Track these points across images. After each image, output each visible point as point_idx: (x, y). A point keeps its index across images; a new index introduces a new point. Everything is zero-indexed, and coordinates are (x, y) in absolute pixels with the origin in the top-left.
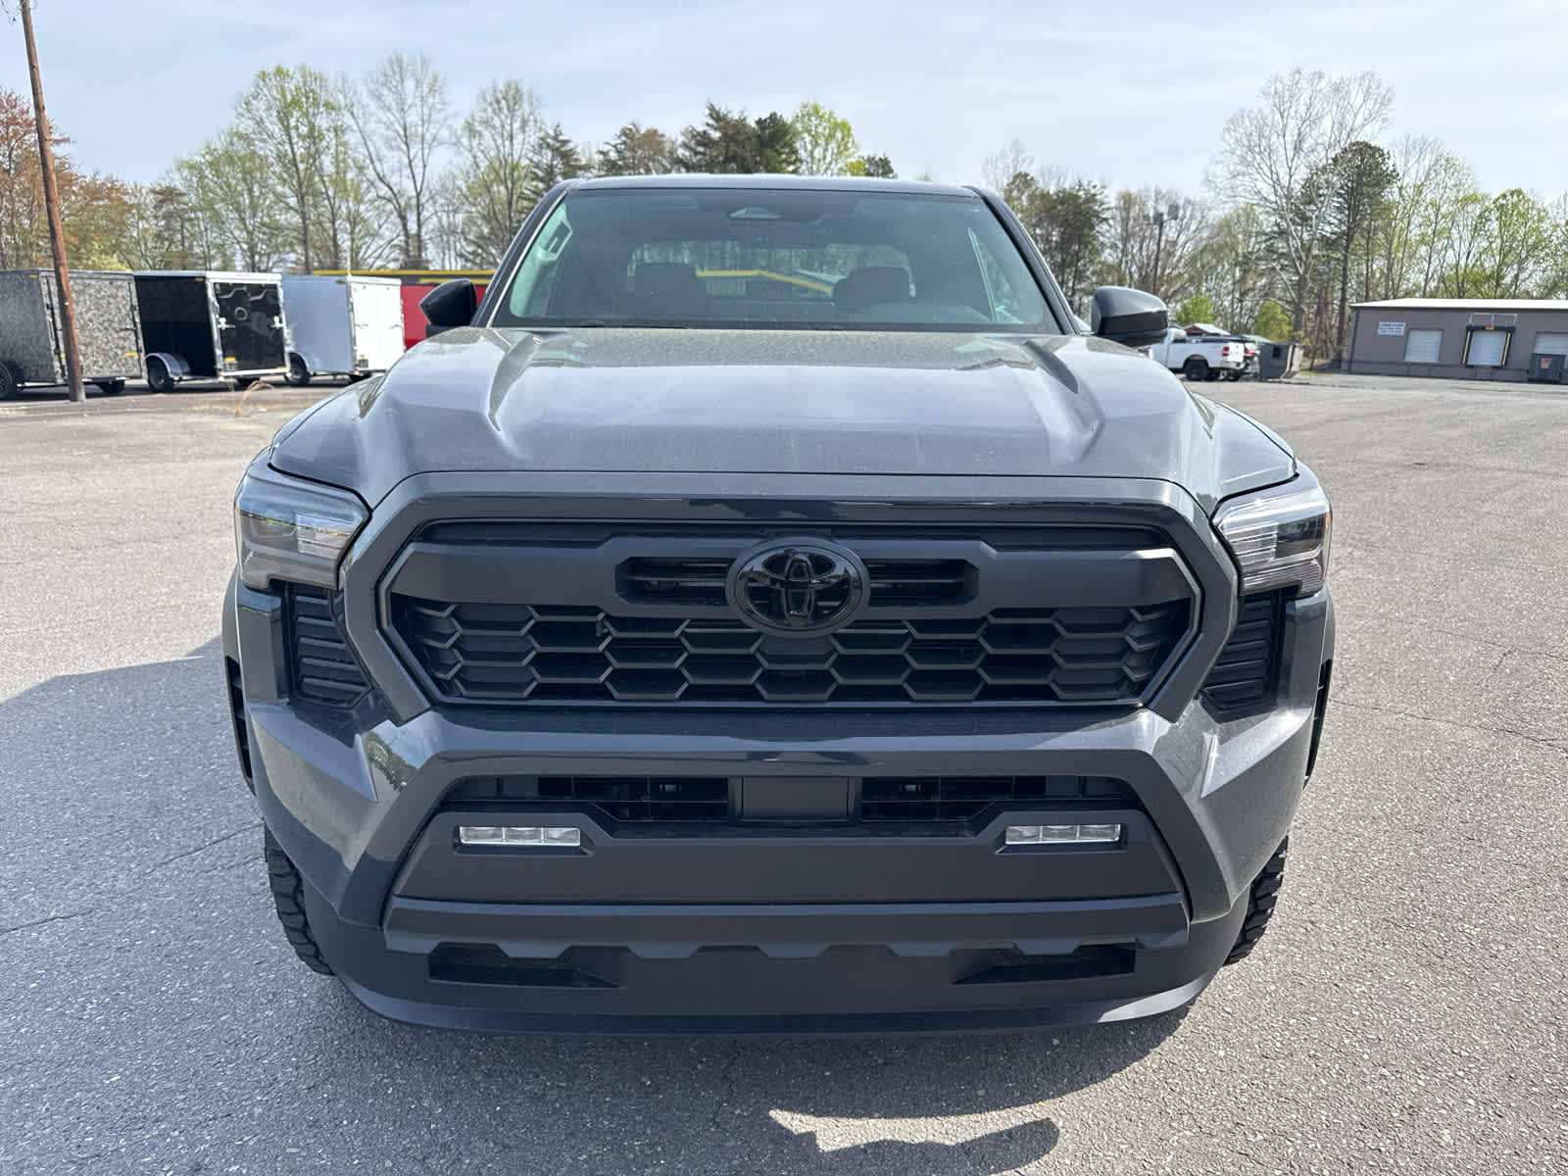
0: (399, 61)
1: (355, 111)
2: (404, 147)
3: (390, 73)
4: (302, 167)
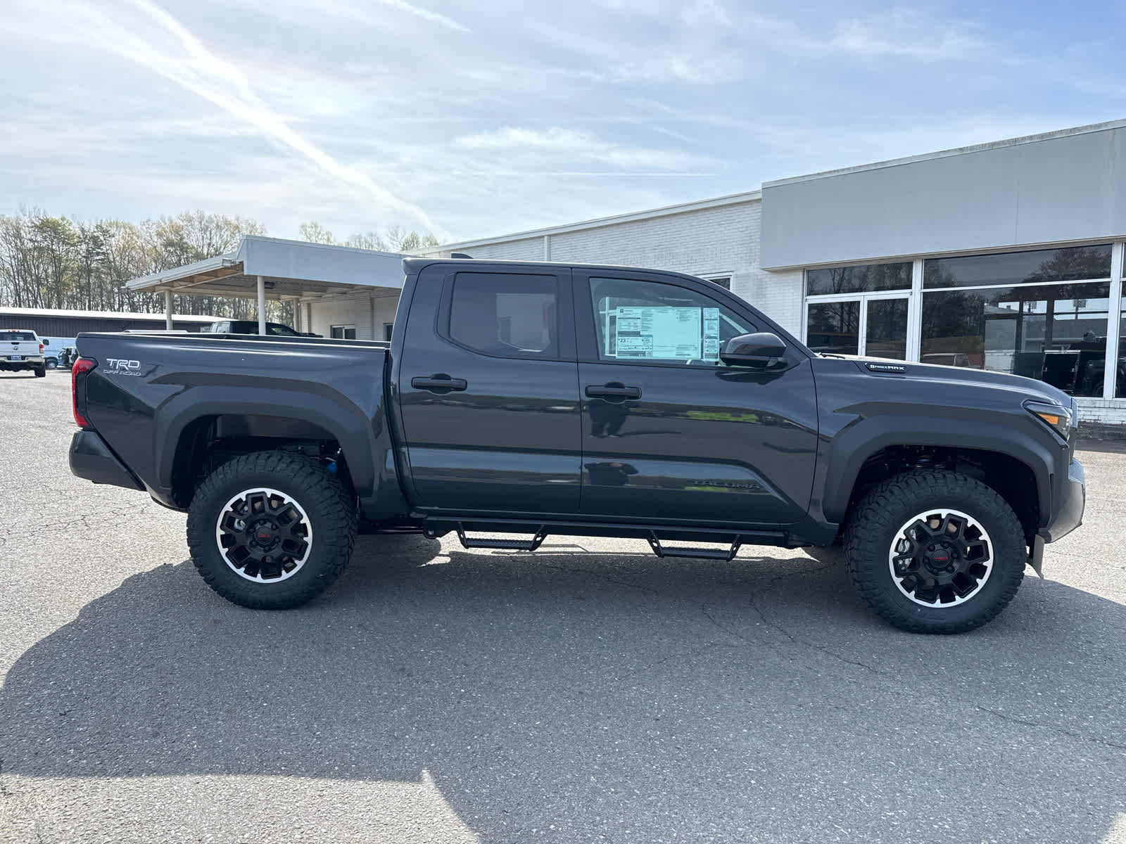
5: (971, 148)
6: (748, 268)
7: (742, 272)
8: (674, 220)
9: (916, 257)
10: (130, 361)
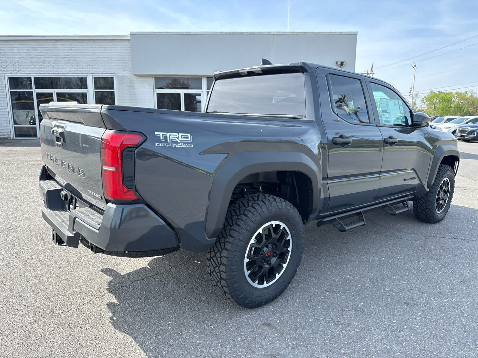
5: (225, 33)
6: (123, 73)
7: (120, 74)
8: (75, 43)
9: (204, 76)
10: (180, 134)
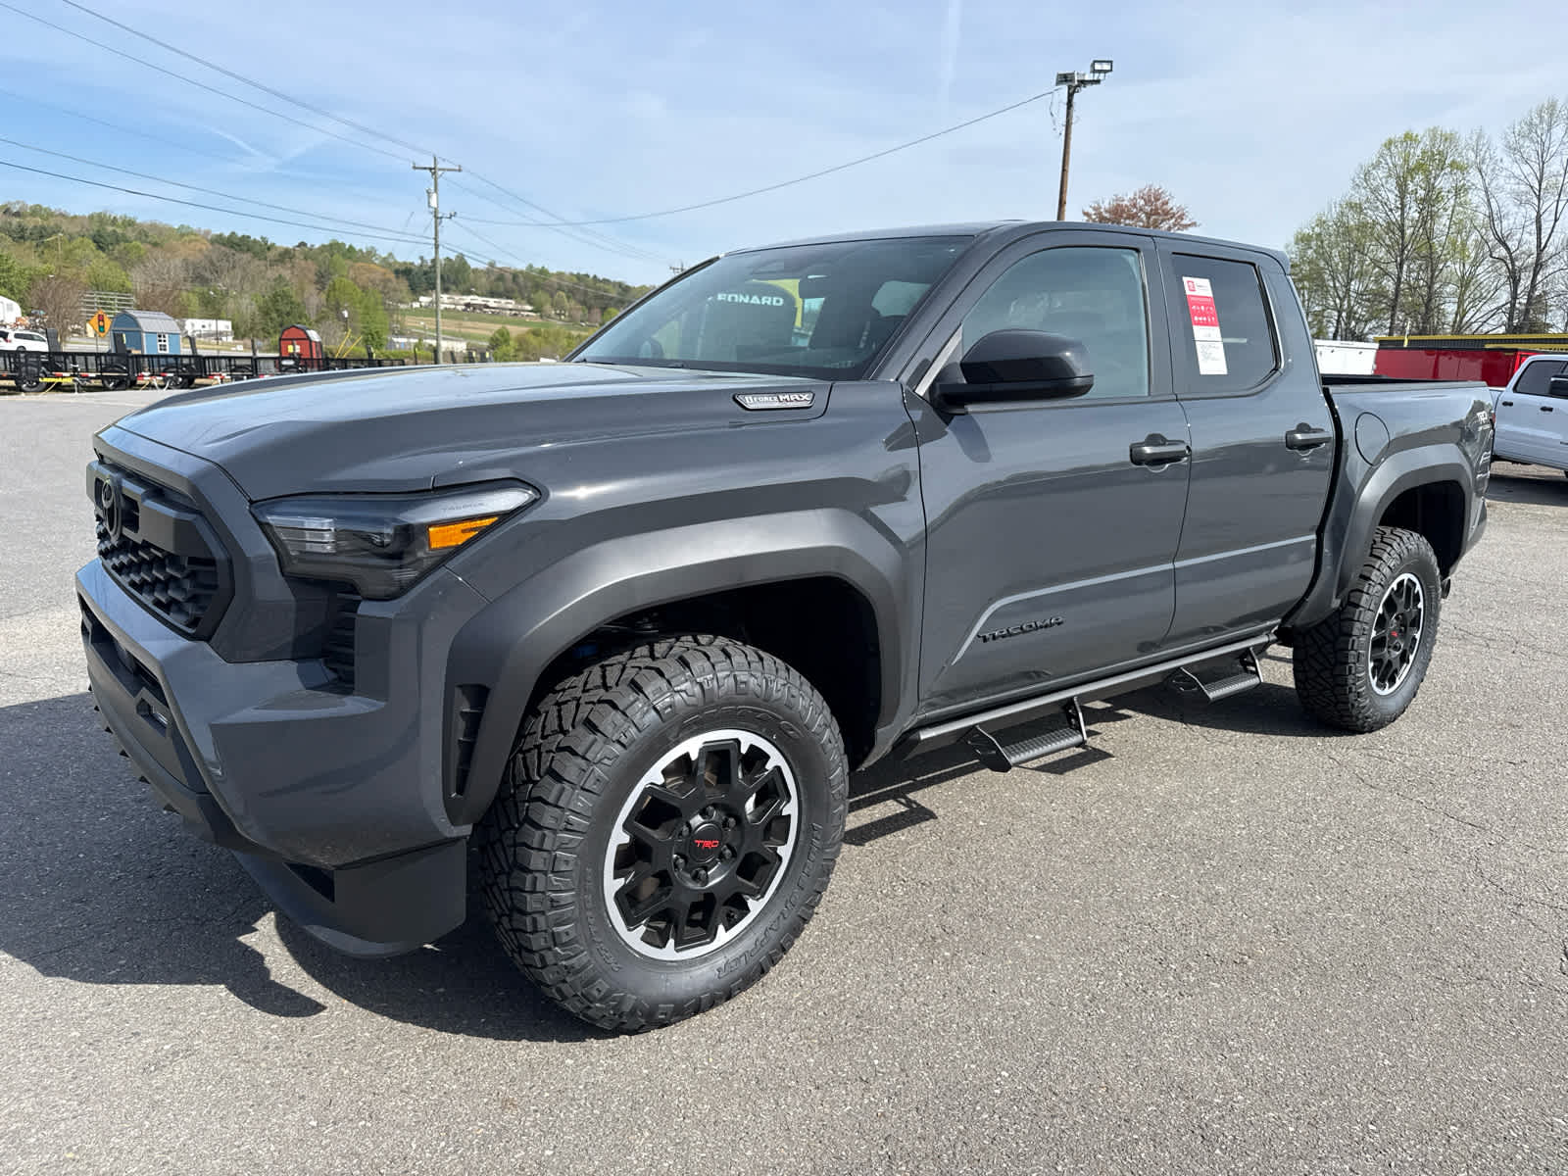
0: (1552, 106)
1: (1484, 167)
2: (1536, 201)
3: (1536, 121)
4: (1409, 232)
